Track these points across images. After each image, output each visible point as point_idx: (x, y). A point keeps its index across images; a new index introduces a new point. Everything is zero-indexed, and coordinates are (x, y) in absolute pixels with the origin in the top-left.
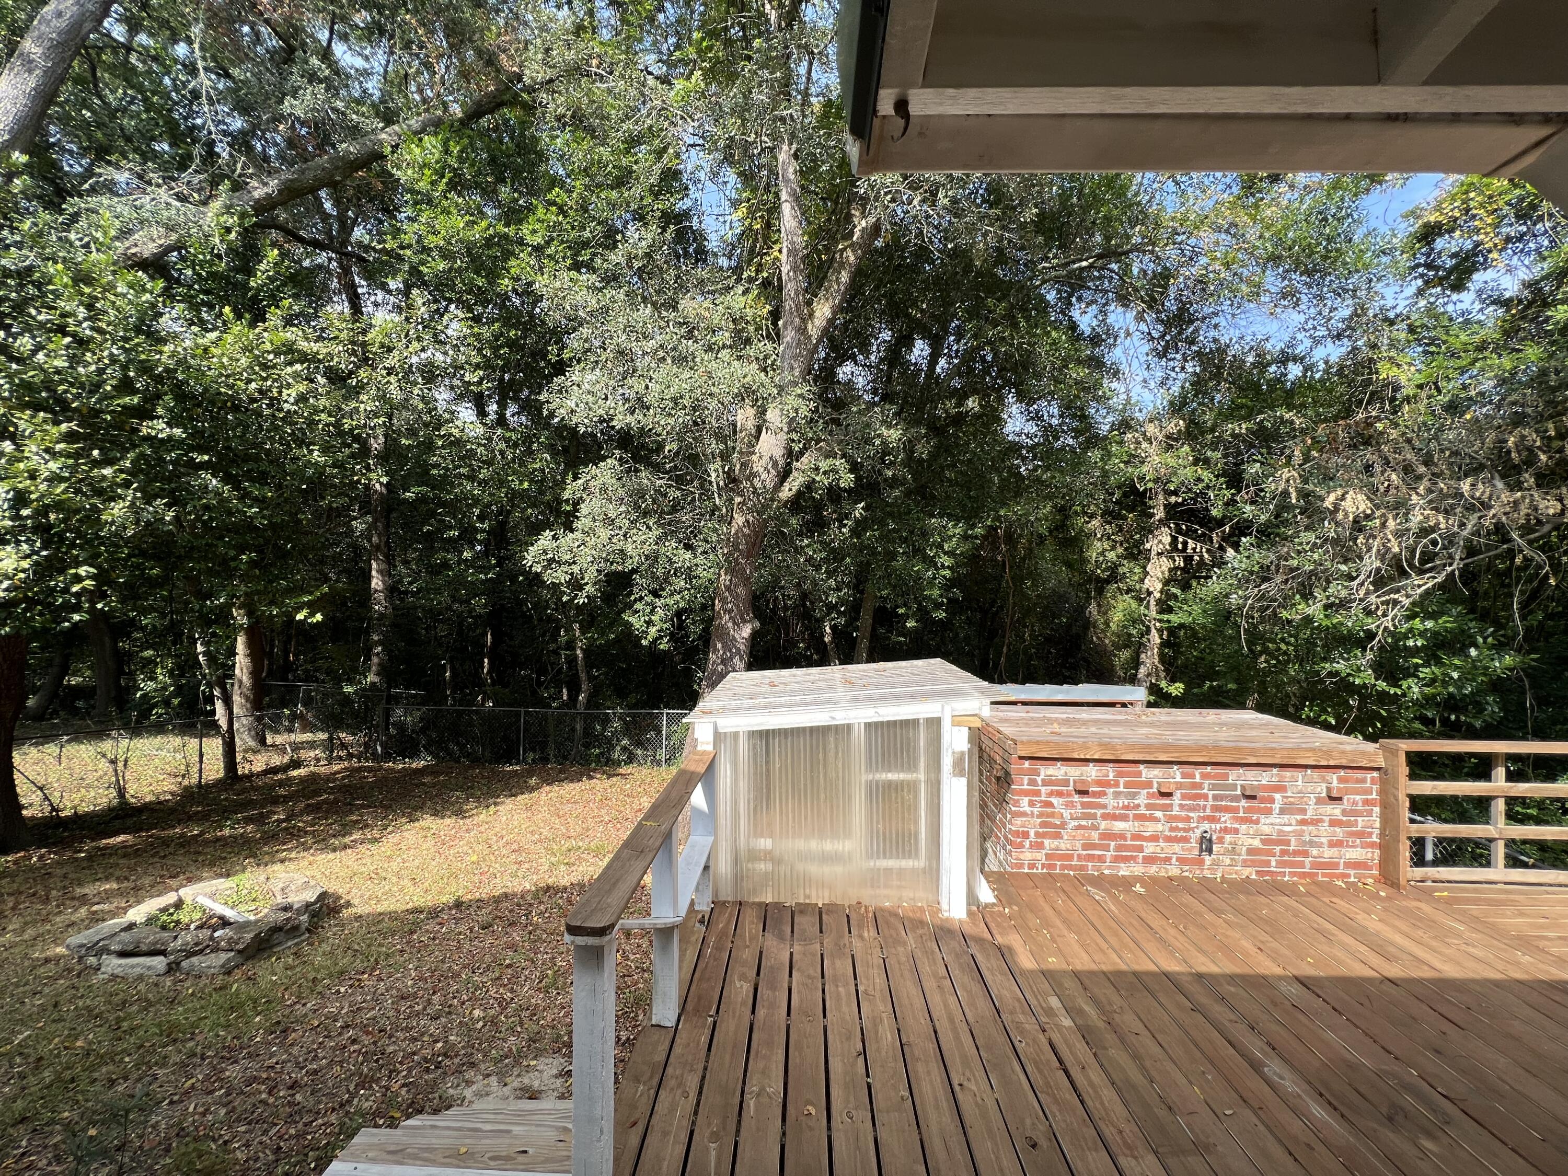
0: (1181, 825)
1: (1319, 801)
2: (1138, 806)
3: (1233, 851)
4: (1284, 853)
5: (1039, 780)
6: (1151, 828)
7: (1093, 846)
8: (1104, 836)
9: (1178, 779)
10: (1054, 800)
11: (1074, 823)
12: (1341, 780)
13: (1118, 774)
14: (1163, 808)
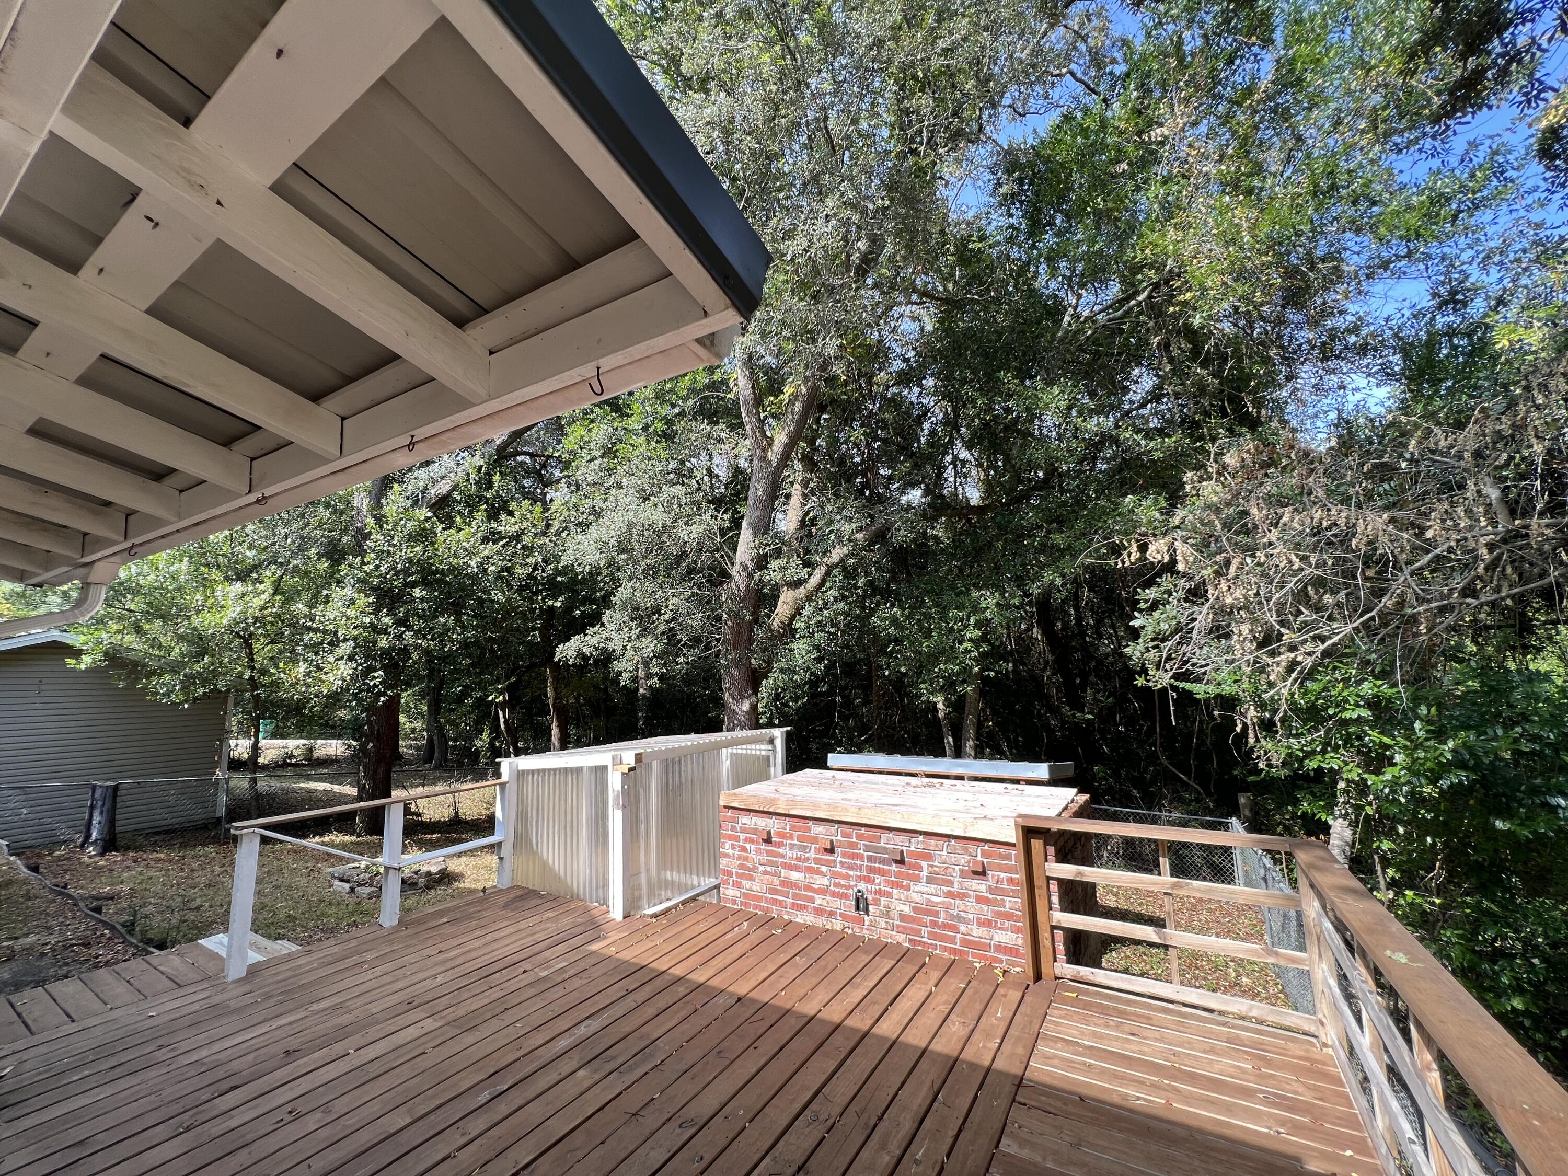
0: (842, 882)
1: (963, 874)
2: (808, 859)
3: (887, 914)
4: (933, 924)
5: (738, 826)
6: (819, 882)
7: (775, 892)
8: (783, 883)
9: (839, 838)
10: (748, 846)
11: (761, 868)
12: (984, 854)
13: (793, 828)
14: (829, 864)
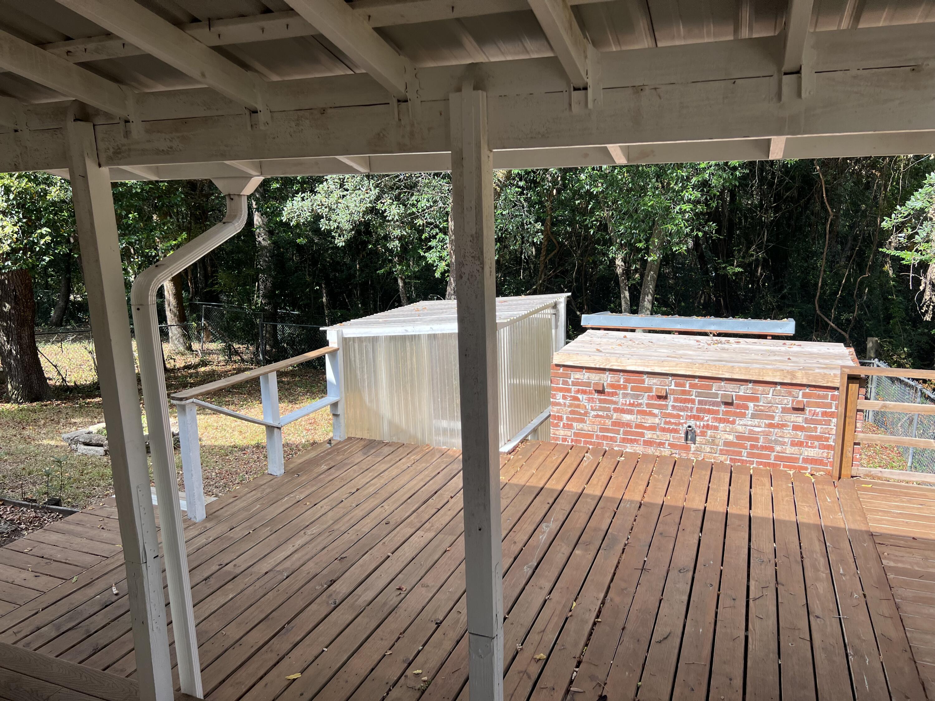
0: (673, 420)
1: (784, 410)
2: (640, 404)
3: (713, 442)
4: (752, 447)
5: (570, 382)
6: (650, 421)
7: (607, 430)
8: (614, 424)
9: (673, 387)
10: (580, 396)
11: (593, 413)
12: (804, 396)
13: (627, 381)
14: (659, 407)
